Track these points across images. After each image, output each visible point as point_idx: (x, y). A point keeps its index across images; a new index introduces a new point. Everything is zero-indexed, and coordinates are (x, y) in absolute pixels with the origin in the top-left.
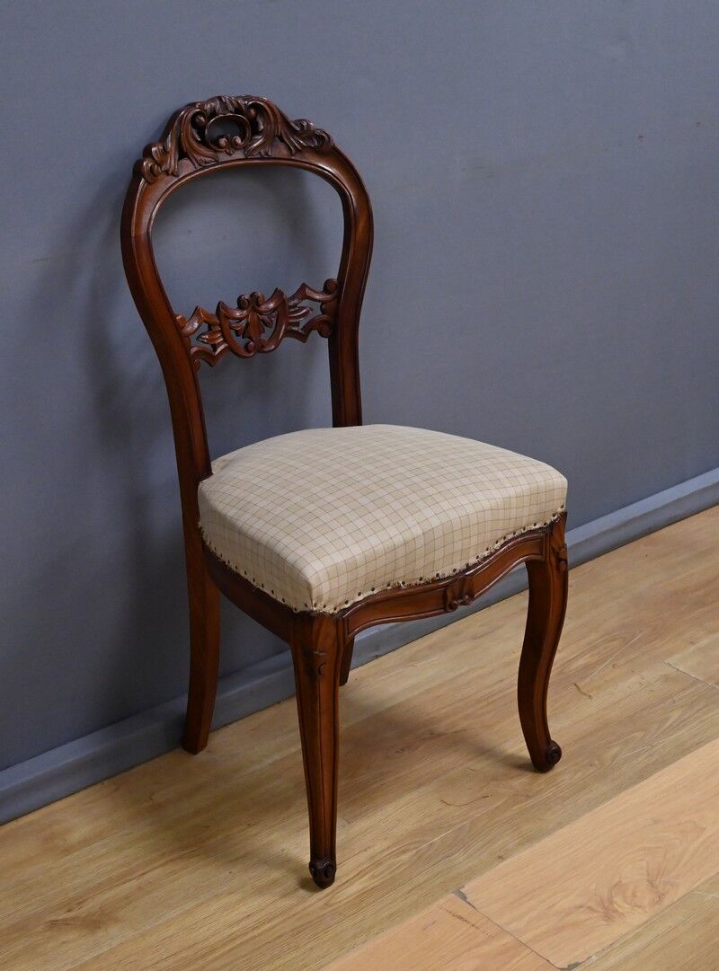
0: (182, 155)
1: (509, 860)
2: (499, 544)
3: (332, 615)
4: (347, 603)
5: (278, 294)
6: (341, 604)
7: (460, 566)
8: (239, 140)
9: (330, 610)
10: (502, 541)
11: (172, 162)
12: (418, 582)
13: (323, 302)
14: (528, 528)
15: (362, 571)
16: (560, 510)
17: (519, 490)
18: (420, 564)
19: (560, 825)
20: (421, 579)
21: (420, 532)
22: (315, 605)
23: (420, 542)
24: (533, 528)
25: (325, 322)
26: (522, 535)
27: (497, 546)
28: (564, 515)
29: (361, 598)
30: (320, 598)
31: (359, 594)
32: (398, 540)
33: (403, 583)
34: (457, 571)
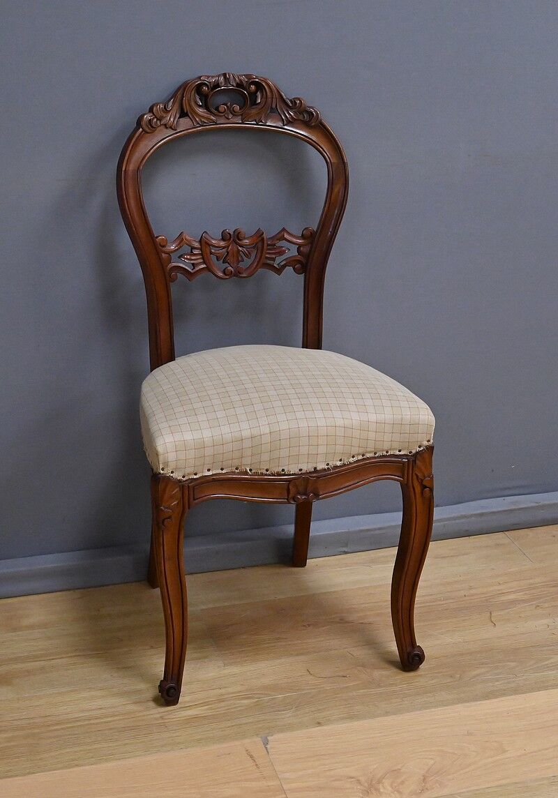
0: (183, 114)
1: (325, 727)
2: (355, 459)
3: (180, 481)
4: (196, 474)
5: (259, 234)
6: (189, 474)
7: (307, 467)
8: (237, 108)
9: (178, 476)
10: (360, 457)
11: (170, 118)
12: (264, 472)
13: (300, 246)
14: (391, 452)
15: (209, 452)
16: (425, 443)
17: (381, 417)
18: (265, 457)
19: (387, 714)
20: (267, 470)
21: (267, 431)
22: (163, 469)
23: (266, 439)
24: (398, 453)
25: (299, 262)
26: (384, 456)
27: (351, 460)
28: (430, 449)
29: (210, 473)
30: (166, 464)
31: (209, 470)
32: (246, 433)
33: (251, 470)
34: (303, 472)
